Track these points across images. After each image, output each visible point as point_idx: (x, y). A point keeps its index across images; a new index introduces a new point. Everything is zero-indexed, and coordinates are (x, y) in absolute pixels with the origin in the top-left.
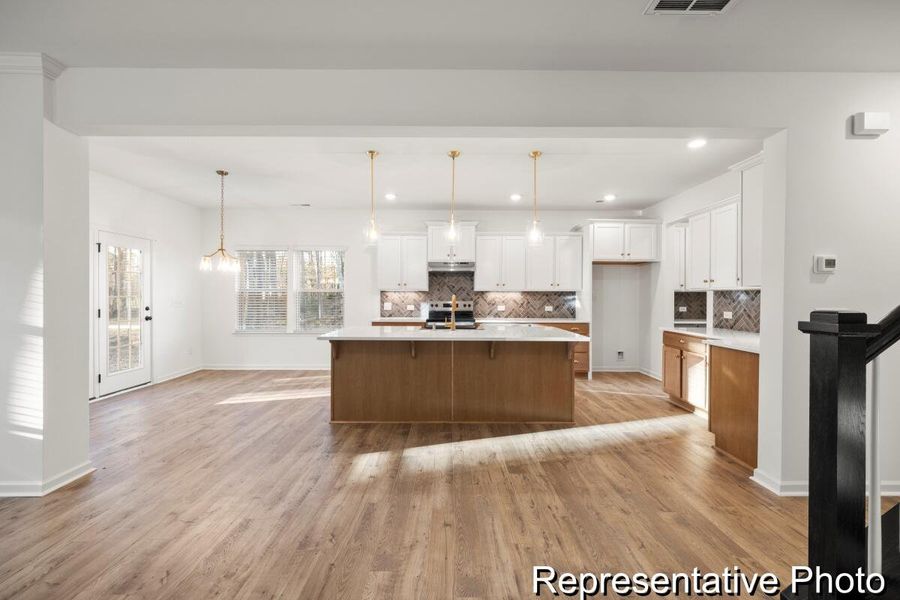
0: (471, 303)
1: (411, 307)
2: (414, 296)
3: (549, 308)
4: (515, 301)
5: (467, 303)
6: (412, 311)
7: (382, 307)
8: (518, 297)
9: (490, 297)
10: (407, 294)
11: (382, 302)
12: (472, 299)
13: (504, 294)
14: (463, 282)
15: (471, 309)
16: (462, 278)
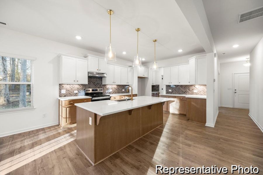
0: (102, 89)
1: (76, 92)
2: (78, 86)
3: (123, 90)
4: (115, 88)
5: (101, 89)
6: (76, 93)
7: (60, 92)
8: (115, 86)
9: (108, 87)
10: (74, 85)
11: (60, 89)
12: (101, 88)
13: (112, 86)
14: (98, 81)
15: (102, 91)
16: (98, 79)
